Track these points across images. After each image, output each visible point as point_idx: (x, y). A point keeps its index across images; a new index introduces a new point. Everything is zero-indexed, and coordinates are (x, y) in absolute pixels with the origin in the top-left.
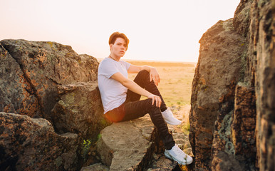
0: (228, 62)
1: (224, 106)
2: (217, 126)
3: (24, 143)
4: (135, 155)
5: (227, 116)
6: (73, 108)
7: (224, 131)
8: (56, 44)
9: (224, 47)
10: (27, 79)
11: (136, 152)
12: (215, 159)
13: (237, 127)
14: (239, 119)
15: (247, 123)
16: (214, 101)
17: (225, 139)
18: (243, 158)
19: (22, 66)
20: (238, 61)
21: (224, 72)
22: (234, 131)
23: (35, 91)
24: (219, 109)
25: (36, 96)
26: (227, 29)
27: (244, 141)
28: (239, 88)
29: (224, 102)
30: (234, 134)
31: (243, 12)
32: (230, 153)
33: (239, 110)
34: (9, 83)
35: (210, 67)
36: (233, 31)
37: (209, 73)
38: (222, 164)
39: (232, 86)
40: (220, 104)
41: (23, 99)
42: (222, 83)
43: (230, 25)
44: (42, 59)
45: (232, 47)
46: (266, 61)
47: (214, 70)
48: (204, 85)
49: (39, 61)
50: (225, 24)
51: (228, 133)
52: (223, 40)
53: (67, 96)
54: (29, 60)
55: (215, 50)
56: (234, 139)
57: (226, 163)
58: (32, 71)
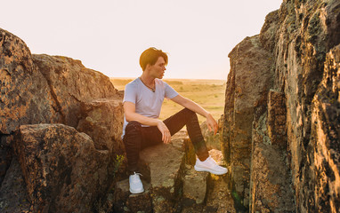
0: (260, 73)
1: (259, 109)
2: (254, 125)
3: (77, 154)
4: (172, 165)
5: (261, 117)
6: (101, 124)
7: (260, 129)
8: (67, 58)
9: (255, 60)
10: (54, 96)
11: (172, 161)
12: (257, 149)
13: (272, 123)
14: (273, 117)
15: (279, 119)
16: (250, 106)
17: (262, 135)
18: (278, 147)
19: (49, 82)
20: (268, 72)
21: (257, 82)
22: (269, 127)
23: (60, 108)
24: (254, 112)
25: (61, 113)
26: (256, 45)
27: (278, 133)
28: (272, 93)
29: (258, 106)
30: (269, 129)
31: (269, 31)
32: (267, 144)
33: (273, 110)
34: (40, 99)
35: (245, 78)
36: (260, 47)
37: (244, 83)
38: (262, 152)
39: (264, 93)
40: (255, 108)
41: (51, 116)
42: (256, 90)
43: (258, 42)
44: (66, 74)
45: (262, 61)
46: (298, 71)
47: (248, 80)
48: (240, 93)
49: (64, 77)
50: (253, 40)
51: (264, 130)
52: (254, 55)
53: (94, 113)
54: (55, 75)
55: (248, 63)
56: (270, 133)
57: (265, 151)
58: (58, 87)
